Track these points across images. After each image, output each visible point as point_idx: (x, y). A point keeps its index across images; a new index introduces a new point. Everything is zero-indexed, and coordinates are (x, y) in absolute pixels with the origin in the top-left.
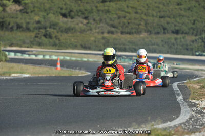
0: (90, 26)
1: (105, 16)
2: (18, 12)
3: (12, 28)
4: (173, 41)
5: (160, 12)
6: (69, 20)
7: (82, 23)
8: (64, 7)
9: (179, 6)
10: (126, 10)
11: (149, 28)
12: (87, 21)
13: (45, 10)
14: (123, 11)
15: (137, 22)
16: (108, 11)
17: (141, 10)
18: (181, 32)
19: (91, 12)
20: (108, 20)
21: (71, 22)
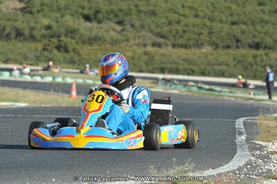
0: (126, 36)
1: (149, 21)
2: (18, 12)
3: (8, 36)
4: (250, 59)
5: (232, 15)
6: (95, 25)
7: (114, 30)
9: (262, 7)
10: (181, 11)
11: (214, 39)
12: (121, 28)
13: (60, 10)
14: (176, 13)
15: (196, 30)
16: (153, 13)
17: (202, 11)
18: (263, 46)
19: (128, 14)
20: (153, 27)
21: (97, 28)
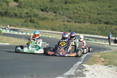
0: (57, 17)
1: (66, 12)
2: (16, 7)
3: (12, 16)
4: (104, 28)
5: (98, 11)
6: (45, 13)
7: (52, 15)
8: (42, 5)
9: (110, 8)
10: (78, 9)
11: (91, 20)
12: (55, 14)
13: (32, 6)
14: (76, 9)
15: (84, 16)
16: (68, 9)
17: (87, 9)
18: (110, 23)
19: (58, 9)
20: (67, 14)
21: (46, 14)
